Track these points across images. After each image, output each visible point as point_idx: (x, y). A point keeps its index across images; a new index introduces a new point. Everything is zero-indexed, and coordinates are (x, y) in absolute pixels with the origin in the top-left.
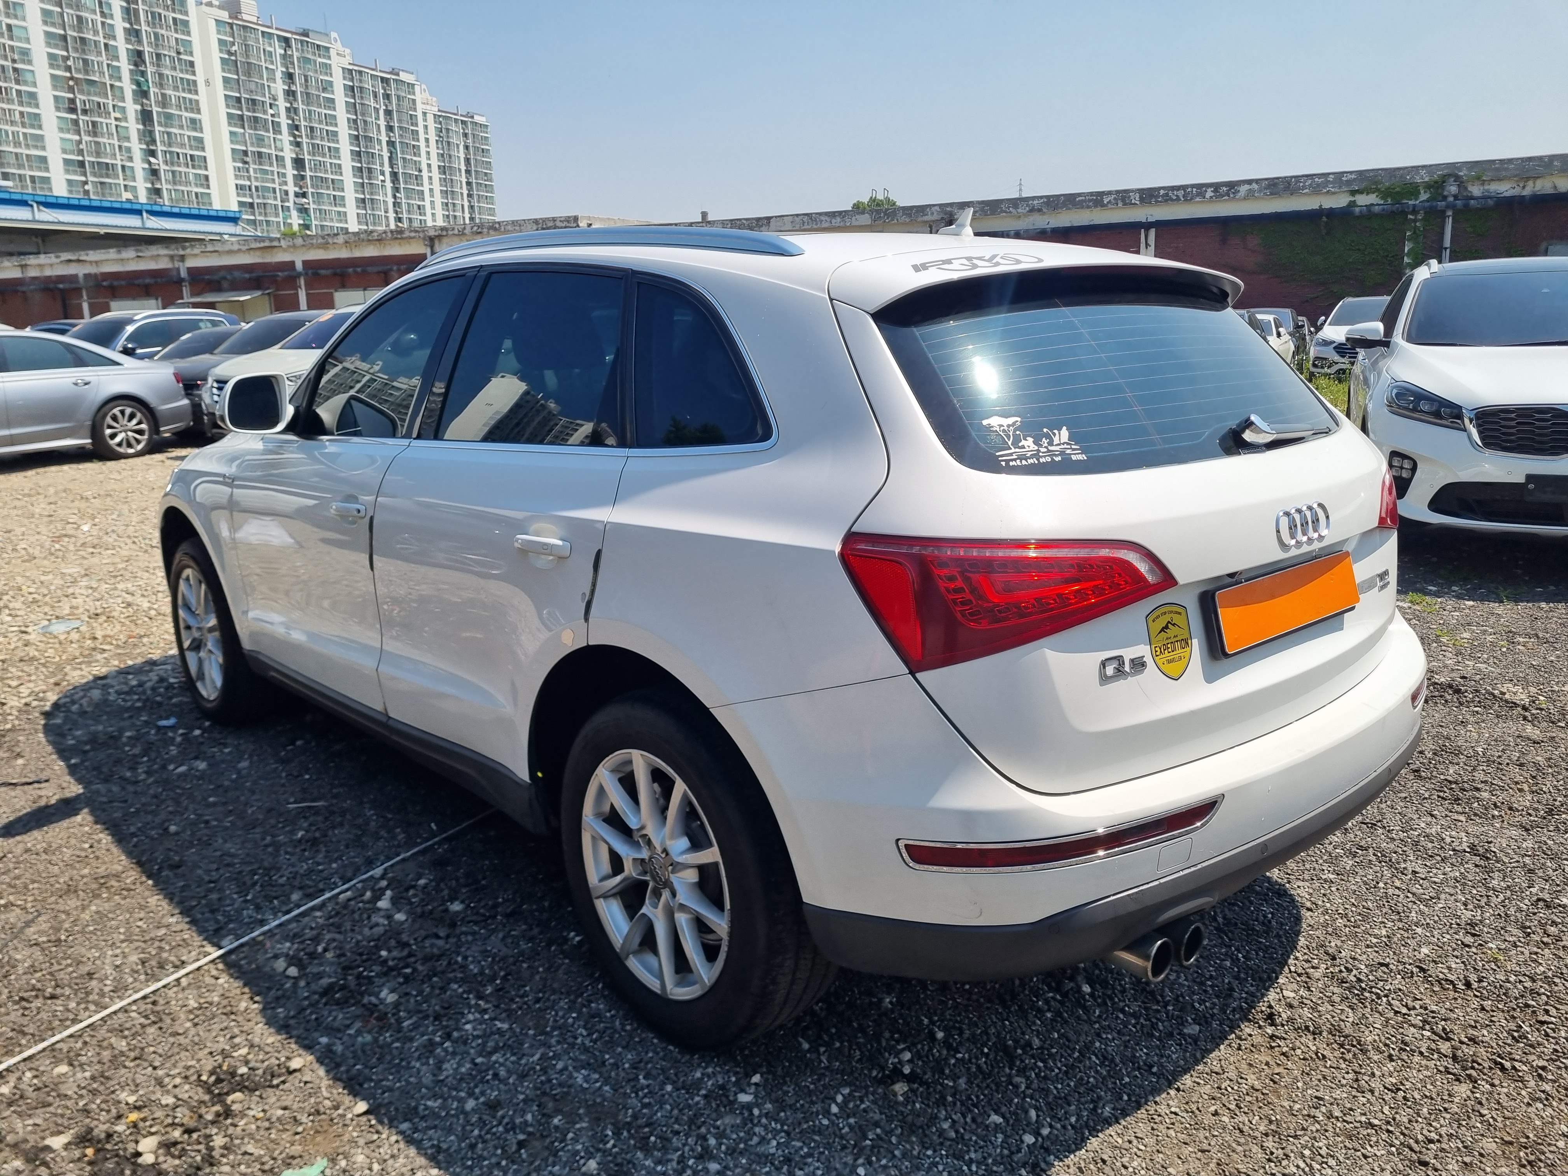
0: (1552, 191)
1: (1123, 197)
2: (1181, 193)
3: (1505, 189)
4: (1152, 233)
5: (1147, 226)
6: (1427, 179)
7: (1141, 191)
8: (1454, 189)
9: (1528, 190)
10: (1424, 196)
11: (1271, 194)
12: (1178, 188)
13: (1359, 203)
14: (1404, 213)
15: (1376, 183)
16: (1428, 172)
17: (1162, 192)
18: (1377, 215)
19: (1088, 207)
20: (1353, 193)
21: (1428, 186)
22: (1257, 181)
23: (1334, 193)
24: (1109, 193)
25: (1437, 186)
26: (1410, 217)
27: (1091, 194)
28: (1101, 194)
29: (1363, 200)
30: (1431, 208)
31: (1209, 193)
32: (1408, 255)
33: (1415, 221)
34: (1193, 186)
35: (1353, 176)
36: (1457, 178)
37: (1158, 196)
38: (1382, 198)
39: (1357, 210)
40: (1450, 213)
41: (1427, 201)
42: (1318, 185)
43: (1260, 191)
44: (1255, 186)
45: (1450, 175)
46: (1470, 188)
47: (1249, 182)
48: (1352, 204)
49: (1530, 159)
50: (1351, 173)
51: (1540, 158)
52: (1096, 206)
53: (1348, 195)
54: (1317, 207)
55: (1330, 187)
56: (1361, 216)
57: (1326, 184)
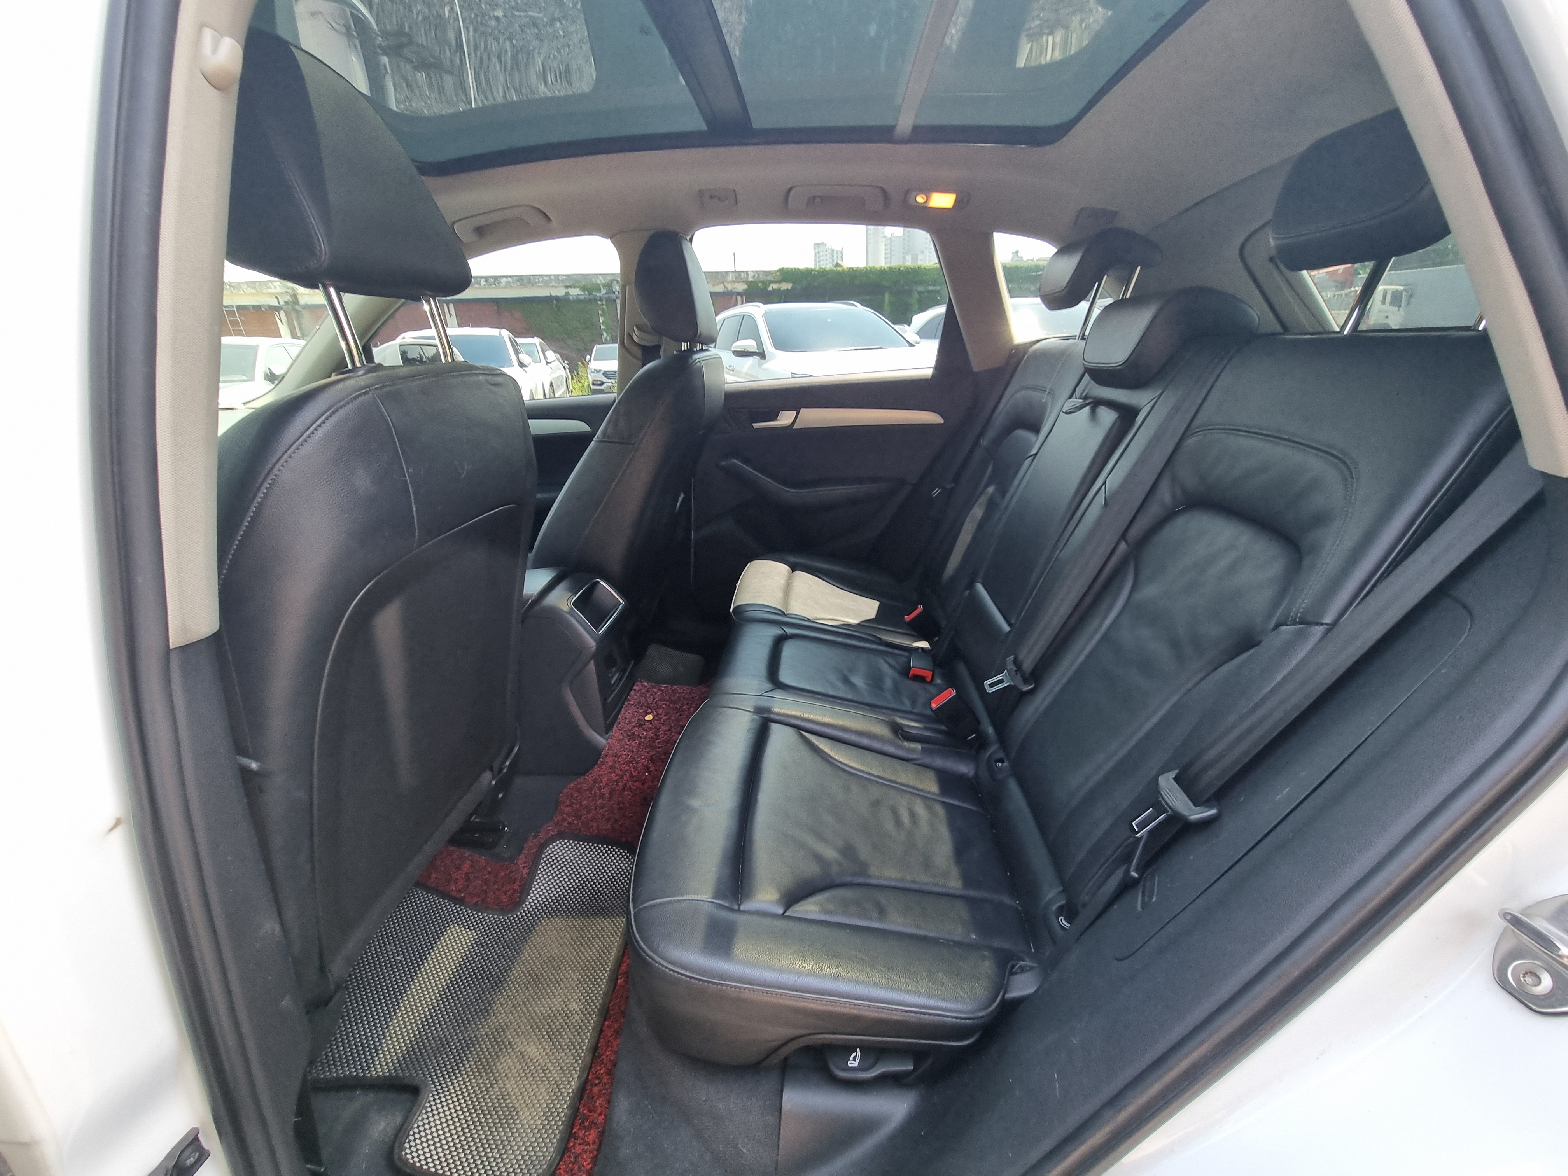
5: (447, 301)
6: (603, 282)
10: (604, 291)
13: (571, 293)
14: (596, 300)
15: (578, 282)
16: (603, 278)
18: (582, 301)
20: (567, 287)
21: (605, 286)
22: (511, 277)
23: (556, 287)
26: (599, 303)
29: (574, 292)
30: (609, 298)
32: (602, 324)
33: (602, 305)
35: (565, 277)
36: (618, 282)
38: (582, 291)
39: (571, 298)
40: (618, 301)
41: (606, 294)
42: (546, 281)
43: (513, 282)
44: (511, 280)
47: (506, 277)
48: (567, 294)
53: (562, 288)
54: (549, 295)
55: (553, 283)
56: (574, 301)
57: (551, 280)
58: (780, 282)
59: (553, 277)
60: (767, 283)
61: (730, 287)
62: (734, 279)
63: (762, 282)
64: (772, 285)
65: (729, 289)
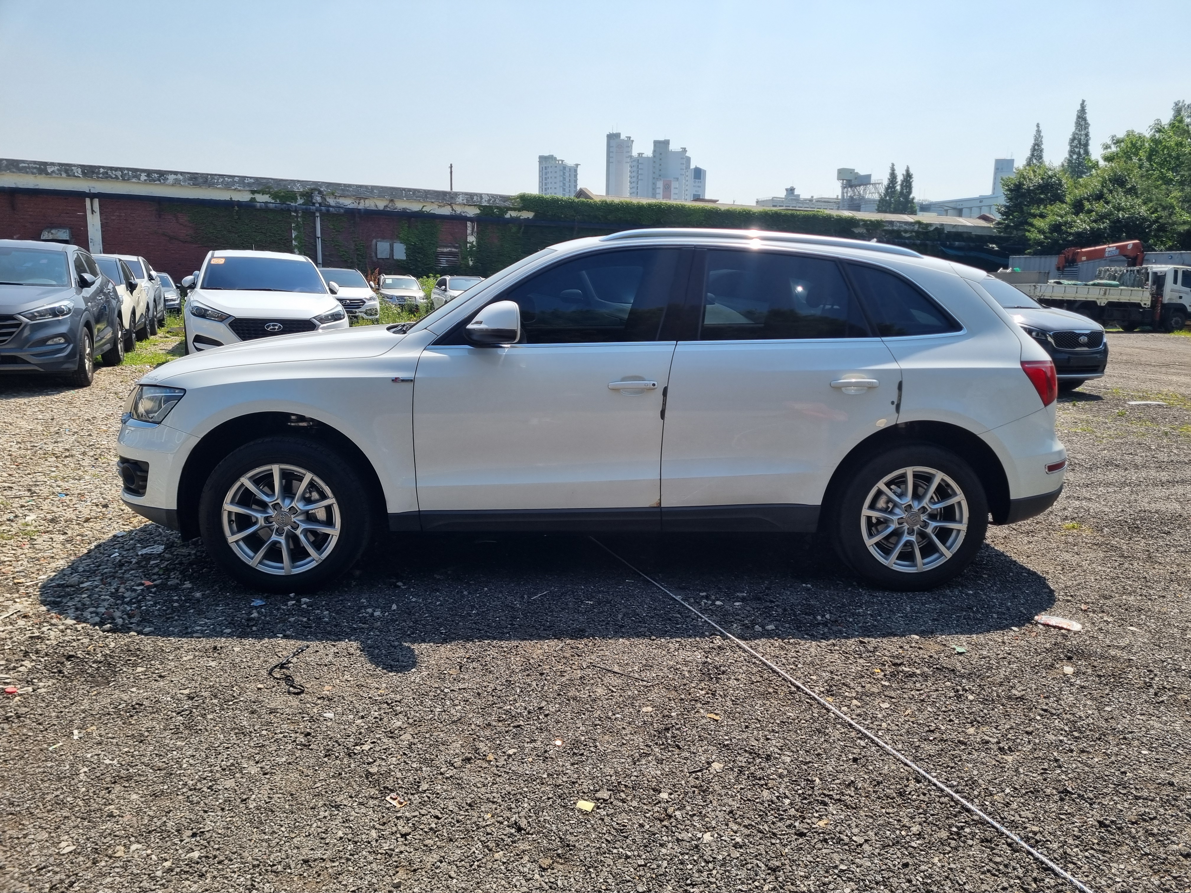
0: (374, 208)
1: (66, 169)
2: (119, 173)
3: (348, 203)
4: (96, 202)
5: (92, 196)
6: (301, 190)
7: (83, 167)
8: (319, 199)
9: (361, 206)
10: (300, 201)
11: (194, 184)
12: (117, 169)
13: (258, 200)
14: (289, 210)
15: (269, 188)
16: (302, 185)
17: (102, 170)
18: (271, 210)
19: (33, 173)
20: (253, 192)
21: (302, 195)
22: (182, 173)
23: (240, 191)
24: (52, 164)
25: (308, 195)
26: (293, 214)
27: (35, 162)
28: (45, 164)
29: (261, 198)
30: (306, 209)
31: (143, 177)
32: (295, 239)
33: (297, 217)
34: (128, 169)
35: (252, 181)
36: (320, 192)
37: (98, 173)
38: (273, 199)
39: (258, 205)
40: (318, 214)
41: (303, 204)
42: (228, 183)
43: (185, 181)
44: (180, 177)
45: (315, 189)
46: (328, 200)
47: (176, 173)
48: (253, 200)
49: (361, 186)
50: (251, 178)
51: (366, 187)
52: (40, 174)
53: (249, 193)
54: (228, 198)
55: (236, 186)
56: (261, 209)
57: (234, 183)
58: (519, 210)
59: (236, 179)
60: (504, 210)
61: (459, 210)
62: (465, 201)
63: (497, 208)
64: (510, 212)
65: (458, 212)
